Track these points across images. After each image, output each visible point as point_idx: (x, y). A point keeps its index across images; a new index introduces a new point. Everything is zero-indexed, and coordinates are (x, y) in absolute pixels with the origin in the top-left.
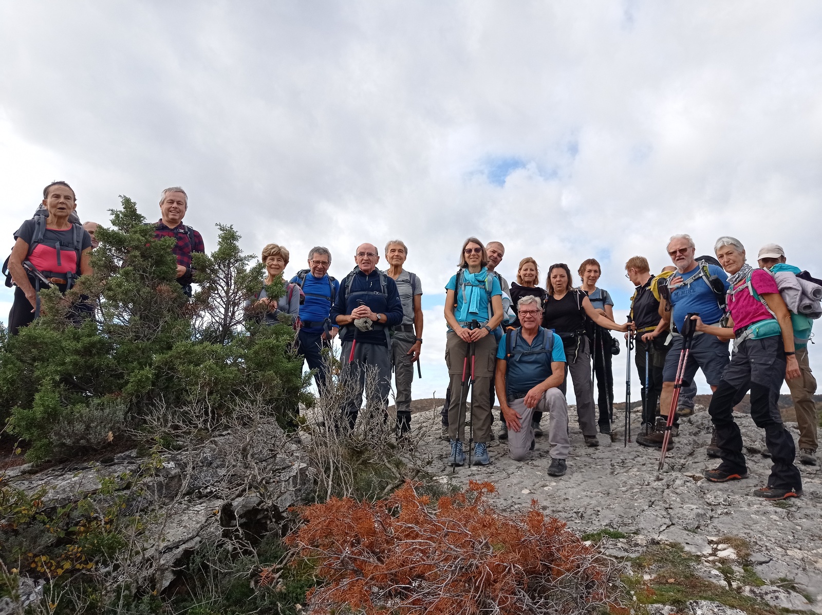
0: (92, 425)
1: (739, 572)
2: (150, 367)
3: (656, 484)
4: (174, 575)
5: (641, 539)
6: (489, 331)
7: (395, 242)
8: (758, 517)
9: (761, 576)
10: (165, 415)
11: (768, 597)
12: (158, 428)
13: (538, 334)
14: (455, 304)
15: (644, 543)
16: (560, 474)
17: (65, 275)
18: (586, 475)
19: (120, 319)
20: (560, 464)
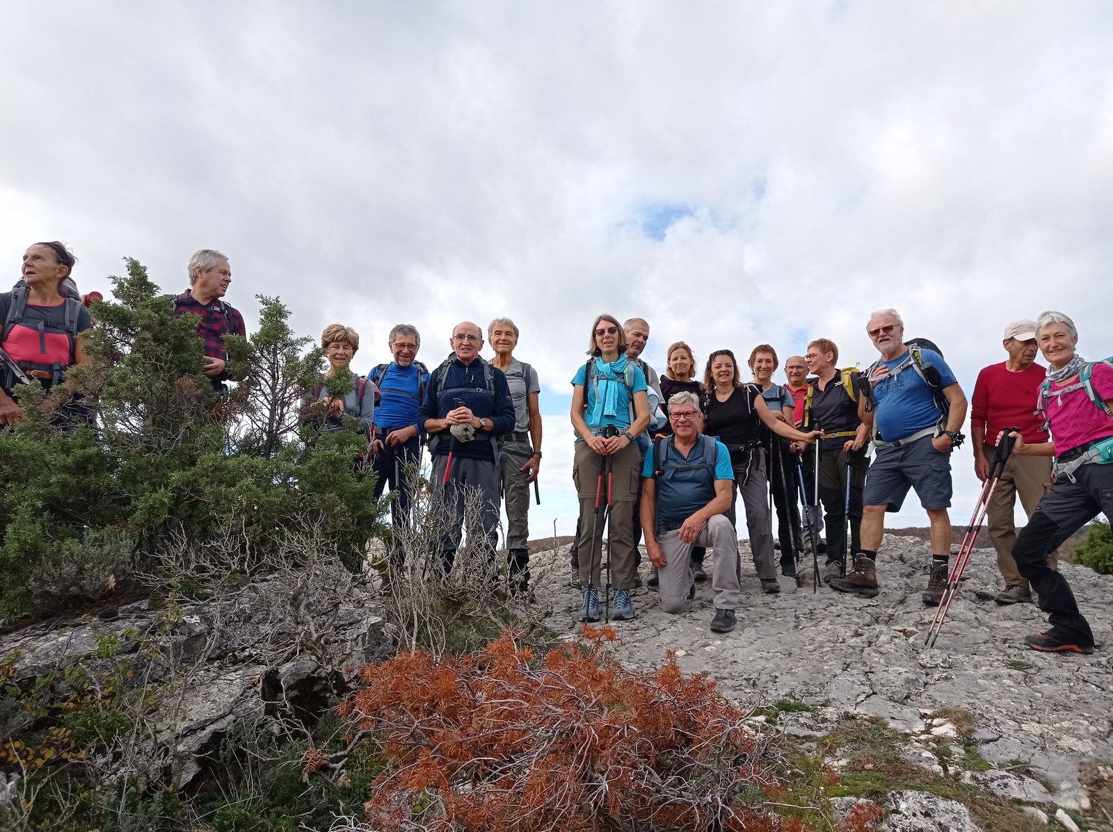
0: (87, 566)
1: (959, 754)
2: (166, 488)
3: (853, 641)
4: (199, 767)
5: (831, 713)
6: (631, 440)
7: (502, 320)
8: (986, 682)
9: (987, 758)
10: (186, 553)
11: (994, 785)
12: (176, 569)
13: (697, 443)
14: (584, 403)
15: (835, 717)
16: (727, 629)
17: (50, 367)
18: (761, 630)
19: (125, 425)
20: (726, 616)
